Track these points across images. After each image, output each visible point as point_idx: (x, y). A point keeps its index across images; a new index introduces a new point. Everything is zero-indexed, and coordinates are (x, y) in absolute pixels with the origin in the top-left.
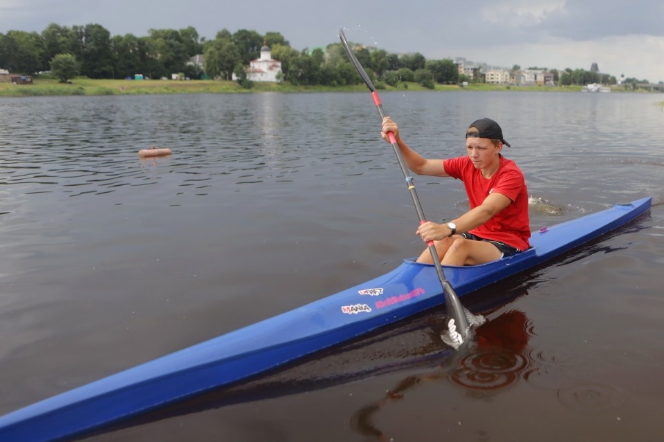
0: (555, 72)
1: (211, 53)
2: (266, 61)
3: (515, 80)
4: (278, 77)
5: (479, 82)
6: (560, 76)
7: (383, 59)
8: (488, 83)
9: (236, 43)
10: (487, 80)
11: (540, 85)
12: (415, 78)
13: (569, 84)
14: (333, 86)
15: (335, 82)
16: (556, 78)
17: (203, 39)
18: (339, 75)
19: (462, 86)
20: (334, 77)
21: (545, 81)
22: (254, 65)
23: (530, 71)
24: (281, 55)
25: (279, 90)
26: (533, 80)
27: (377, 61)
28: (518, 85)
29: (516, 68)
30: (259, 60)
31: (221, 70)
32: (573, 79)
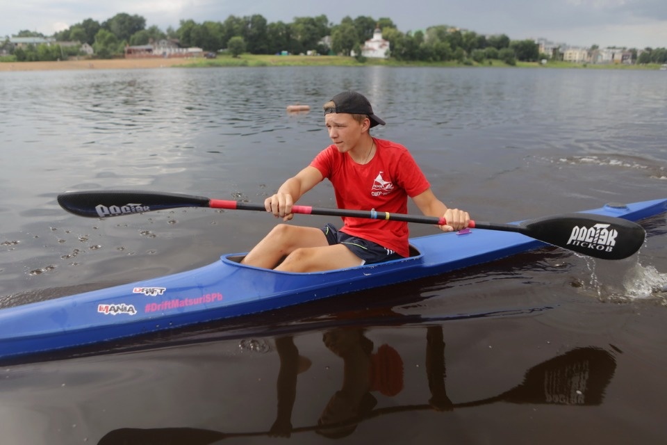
0: (633, 53)
1: (337, 34)
2: (378, 41)
3: (592, 58)
4: (386, 54)
5: (557, 60)
6: (639, 54)
7: (472, 40)
8: (566, 61)
9: (356, 27)
10: (565, 58)
11: (617, 64)
12: (499, 56)
13: (647, 62)
14: (430, 61)
15: (431, 59)
16: (634, 57)
17: (331, 24)
18: (434, 53)
19: (541, 64)
20: (431, 54)
21: (623, 59)
22: (368, 44)
23: (608, 50)
24: (390, 36)
25: (386, 64)
26: (610, 58)
27: (467, 41)
28: (594, 63)
29: (595, 47)
30: (372, 40)
31: (344, 48)
32: (653, 58)
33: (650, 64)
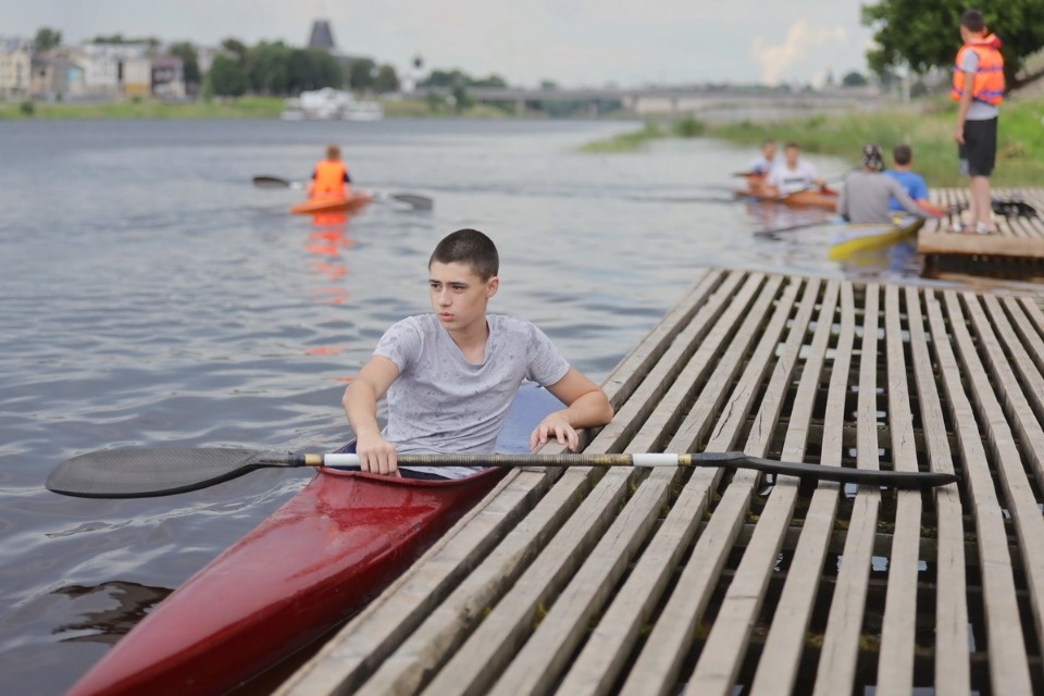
0: (185, 55)
3: (48, 80)
6: (205, 64)
11: (137, 100)
13: (238, 93)
16: (191, 74)
21: (155, 83)
23: (99, 49)
26: (112, 81)
28: (59, 98)
29: (47, 40)
32: (253, 76)
33: (248, 99)
